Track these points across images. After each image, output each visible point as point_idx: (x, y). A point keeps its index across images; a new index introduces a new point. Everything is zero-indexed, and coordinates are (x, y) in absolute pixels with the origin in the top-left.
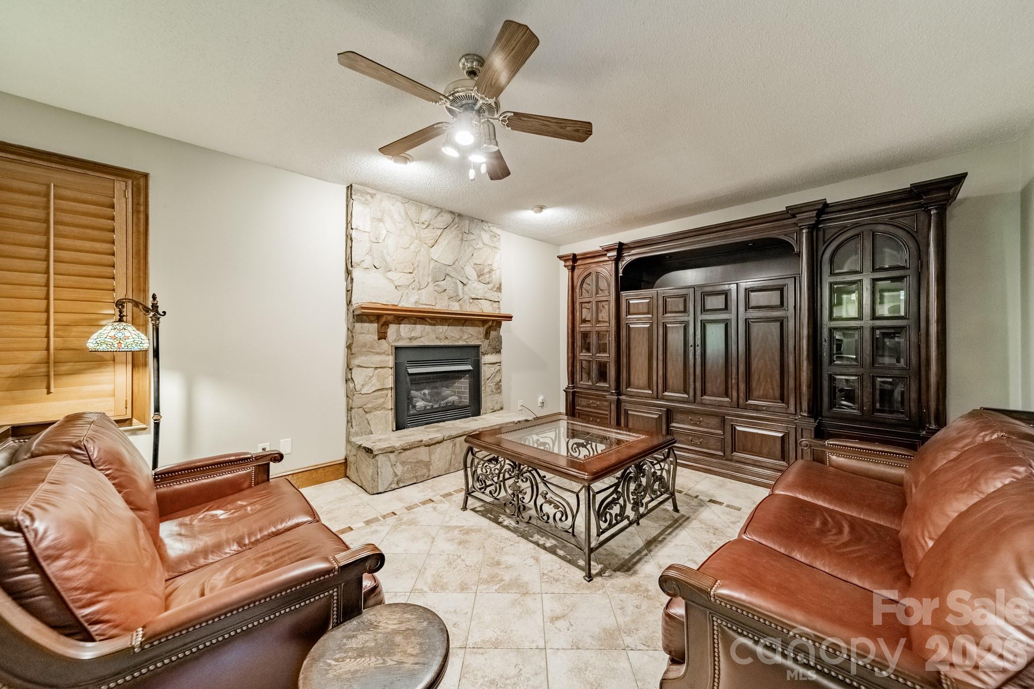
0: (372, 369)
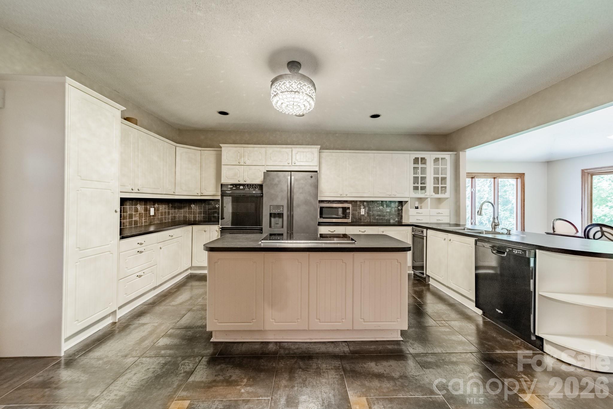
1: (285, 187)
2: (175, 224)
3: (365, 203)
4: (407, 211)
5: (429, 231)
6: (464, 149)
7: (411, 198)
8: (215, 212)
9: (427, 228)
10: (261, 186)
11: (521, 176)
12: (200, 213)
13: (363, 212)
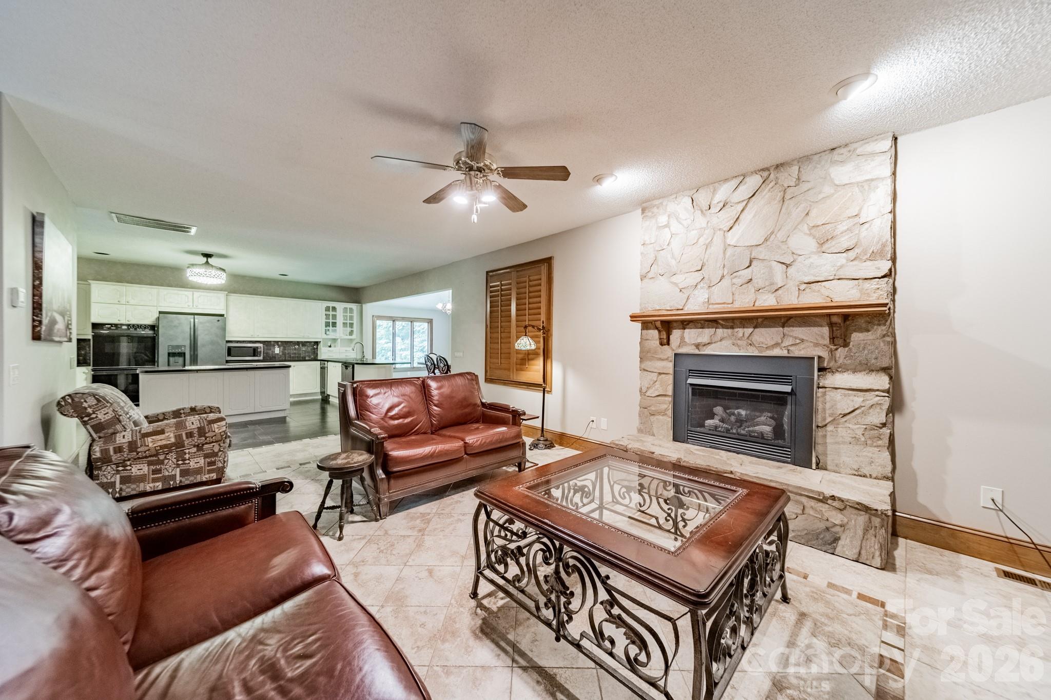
0: (656, 374)
1: (187, 329)
3: (280, 343)
4: (321, 349)
5: (329, 363)
6: (365, 303)
7: (323, 339)
9: (328, 361)
10: (153, 327)
11: (430, 322)
13: (277, 350)
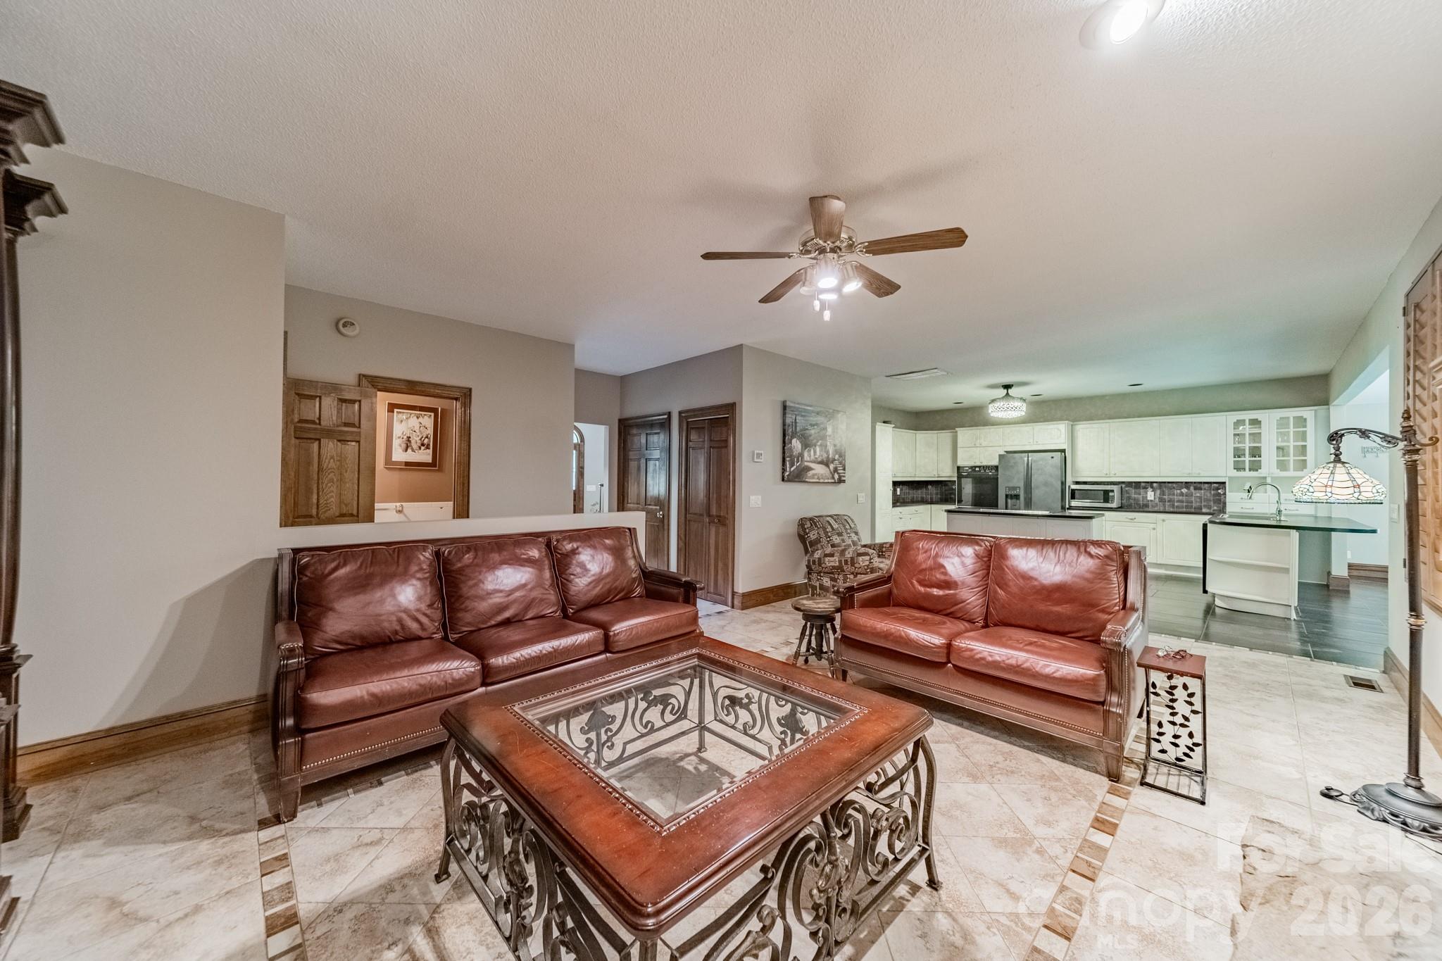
1: (1022, 469)
2: (914, 502)
3: (1154, 485)
4: (1234, 495)
7: (1232, 478)
8: (951, 494)
10: (997, 467)
12: (937, 494)
13: (1150, 495)
